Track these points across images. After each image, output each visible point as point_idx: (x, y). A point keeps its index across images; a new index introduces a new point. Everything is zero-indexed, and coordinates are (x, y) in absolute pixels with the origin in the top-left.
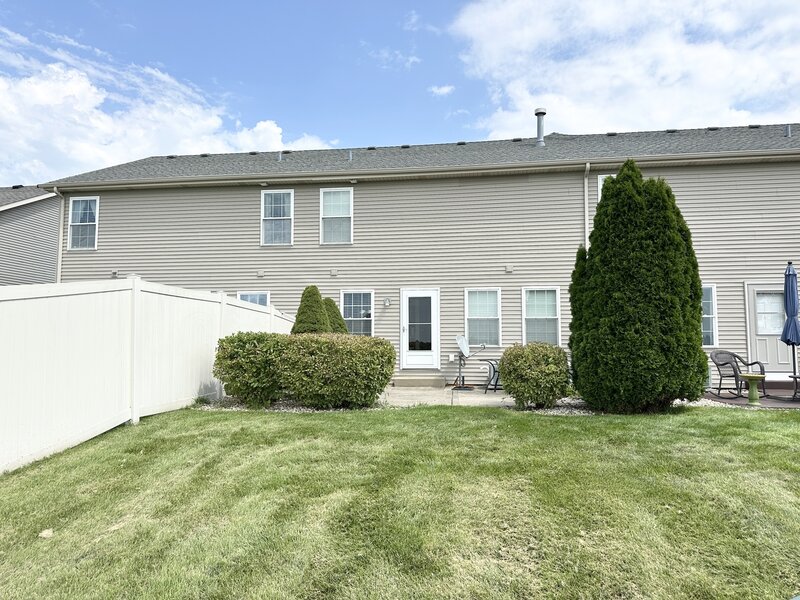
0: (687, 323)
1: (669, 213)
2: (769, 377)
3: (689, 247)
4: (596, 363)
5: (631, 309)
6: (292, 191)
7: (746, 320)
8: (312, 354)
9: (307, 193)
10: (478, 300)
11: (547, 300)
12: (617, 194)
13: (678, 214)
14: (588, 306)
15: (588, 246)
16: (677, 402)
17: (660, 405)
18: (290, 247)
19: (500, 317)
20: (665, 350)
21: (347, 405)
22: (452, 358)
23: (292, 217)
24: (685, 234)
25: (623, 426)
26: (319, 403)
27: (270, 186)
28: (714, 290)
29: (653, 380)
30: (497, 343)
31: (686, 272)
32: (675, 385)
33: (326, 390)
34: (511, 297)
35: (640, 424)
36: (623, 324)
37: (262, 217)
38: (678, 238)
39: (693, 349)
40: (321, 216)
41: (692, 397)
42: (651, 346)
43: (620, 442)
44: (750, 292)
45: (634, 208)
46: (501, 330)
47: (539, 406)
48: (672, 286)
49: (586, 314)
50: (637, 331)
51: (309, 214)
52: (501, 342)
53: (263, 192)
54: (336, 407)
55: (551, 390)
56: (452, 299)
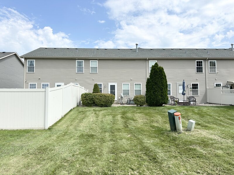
0: (165, 91)
1: (163, 73)
2: (180, 101)
3: (166, 79)
4: (151, 98)
5: (156, 89)
6: (83, 61)
7: (177, 90)
8: (101, 97)
9: (87, 61)
10: (125, 86)
11: (139, 86)
12: (154, 69)
13: (164, 73)
14: (149, 89)
15: (149, 78)
16: (163, 105)
17: (161, 105)
18: (83, 73)
19: (129, 89)
20: (162, 96)
21: (107, 106)
22: (119, 98)
23: (83, 66)
24: (165, 76)
25: (155, 108)
26: (102, 106)
27: (78, 59)
28: (171, 84)
29: (160, 101)
30: (129, 95)
31: (165, 83)
32: (163, 102)
33: (103, 103)
34: (132, 85)
35: (157, 108)
36: (155, 92)
37: (76, 66)
38: (164, 77)
39: (166, 96)
40: (90, 67)
41: (166, 104)
42: (159, 95)
43: (155, 110)
44: (178, 85)
45: (157, 72)
46: (130, 92)
47: (141, 106)
48: (163, 85)
49: (149, 90)
50: (157, 93)
51: (87, 66)
52: (130, 95)
53: (77, 61)
54: (105, 107)
55: (143, 103)
56: (120, 86)
